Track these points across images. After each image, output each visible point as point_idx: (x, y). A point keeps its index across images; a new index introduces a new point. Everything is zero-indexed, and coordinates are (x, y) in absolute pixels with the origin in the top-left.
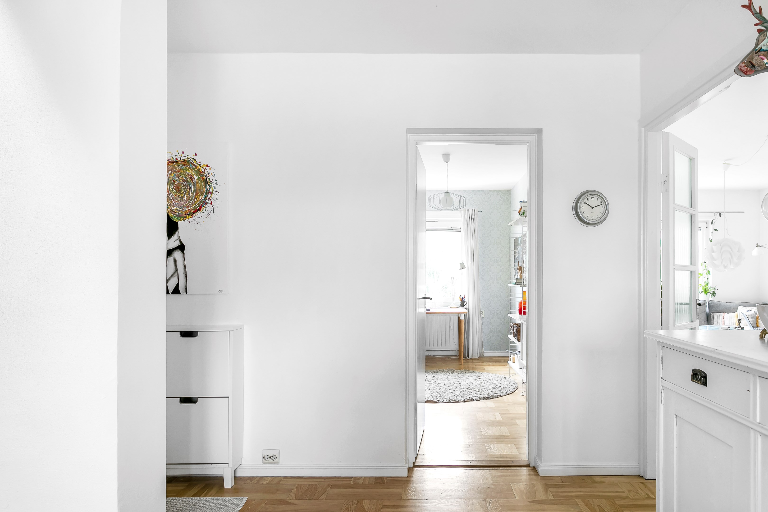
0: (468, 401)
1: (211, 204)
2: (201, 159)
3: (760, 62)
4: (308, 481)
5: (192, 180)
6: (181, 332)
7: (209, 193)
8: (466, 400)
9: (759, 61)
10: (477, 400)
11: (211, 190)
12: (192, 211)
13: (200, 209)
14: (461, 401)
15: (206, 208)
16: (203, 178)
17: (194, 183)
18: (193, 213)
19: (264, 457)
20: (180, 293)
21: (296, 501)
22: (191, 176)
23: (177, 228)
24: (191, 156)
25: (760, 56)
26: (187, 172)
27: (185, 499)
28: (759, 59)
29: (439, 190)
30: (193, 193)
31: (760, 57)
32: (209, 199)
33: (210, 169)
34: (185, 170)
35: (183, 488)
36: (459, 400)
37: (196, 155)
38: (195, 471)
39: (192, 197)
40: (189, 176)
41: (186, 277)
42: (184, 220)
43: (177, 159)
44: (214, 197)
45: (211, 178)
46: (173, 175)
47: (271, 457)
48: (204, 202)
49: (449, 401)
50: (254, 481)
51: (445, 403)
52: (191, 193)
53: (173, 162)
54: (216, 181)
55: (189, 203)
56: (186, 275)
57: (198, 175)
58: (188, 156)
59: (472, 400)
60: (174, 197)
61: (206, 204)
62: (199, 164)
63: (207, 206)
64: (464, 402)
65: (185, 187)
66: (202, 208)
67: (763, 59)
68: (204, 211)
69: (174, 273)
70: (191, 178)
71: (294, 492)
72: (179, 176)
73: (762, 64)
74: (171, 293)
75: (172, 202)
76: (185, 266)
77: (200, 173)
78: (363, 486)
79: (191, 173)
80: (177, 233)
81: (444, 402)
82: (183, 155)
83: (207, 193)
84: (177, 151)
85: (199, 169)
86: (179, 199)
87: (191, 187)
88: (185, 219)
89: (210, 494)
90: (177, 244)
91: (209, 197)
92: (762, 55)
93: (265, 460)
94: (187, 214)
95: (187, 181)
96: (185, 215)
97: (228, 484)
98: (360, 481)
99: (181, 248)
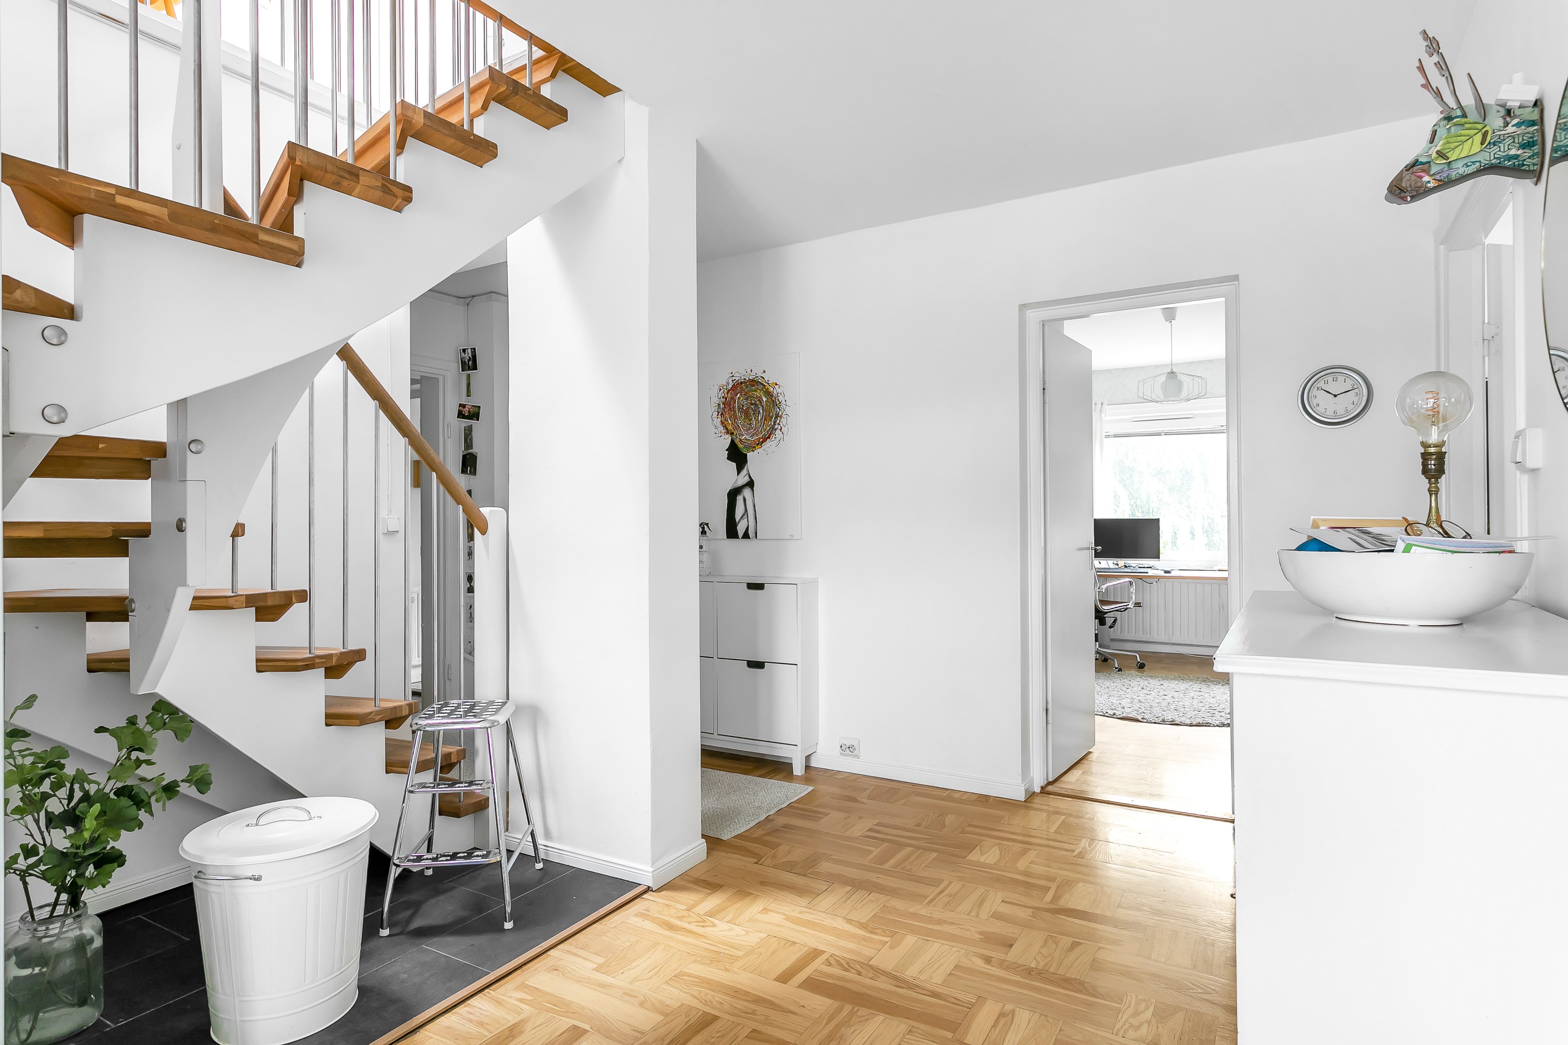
0: (1198, 725)
1: (781, 430)
2: (770, 377)
3: (1415, 183)
4: (890, 785)
5: (761, 403)
6: (748, 584)
7: (778, 416)
8: (1194, 723)
9: (1414, 180)
10: (1217, 726)
11: (780, 413)
12: (761, 440)
13: (769, 438)
14: (1184, 723)
15: (775, 435)
16: (772, 399)
17: (763, 406)
18: (763, 442)
19: (841, 747)
20: (750, 538)
21: (866, 801)
22: (760, 397)
23: (746, 461)
24: (760, 374)
25: (1416, 173)
26: (755, 393)
27: (749, 777)
28: (1413, 178)
29: (1195, 362)
30: (762, 419)
31: (1415, 175)
32: (779, 424)
33: (779, 387)
34: (753, 391)
35: (751, 767)
36: (1180, 722)
37: (764, 372)
38: (762, 749)
39: (761, 424)
40: (758, 398)
41: (756, 518)
42: (753, 451)
43: (745, 379)
44: (784, 421)
45: (781, 398)
46: (742, 398)
47: (849, 748)
48: (774, 428)
49: (1163, 722)
50: (829, 774)
51: (1155, 723)
52: (759, 418)
53: (742, 383)
54: (786, 401)
55: (758, 430)
56: (756, 516)
57: (767, 396)
58: (756, 374)
59: (1208, 725)
60: (743, 425)
61: (776, 430)
62: (768, 383)
63: (776, 433)
64: (1191, 725)
65: (754, 412)
66: (772, 436)
67: (1421, 177)
68: (773, 439)
69: (744, 514)
70: (760, 401)
71: (868, 792)
72: (747, 399)
73: (1419, 184)
74: (742, 538)
75: (741, 430)
76: (754, 506)
77: (768, 394)
78: (959, 801)
79: (760, 395)
80: (746, 467)
81: (1154, 721)
82: (752, 374)
83: (776, 418)
84: (746, 370)
85: (768, 389)
86: (748, 426)
87: (760, 411)
88: (754, 449)
89: (776, 777)
90: (747, 479)
91: (778, 421)
92: (1420, 171)
93: (843, 750)
94: (757, 444)
95: (755, 404)
96: (754, 444)
97: (798, 770)
98: (956, 796)
99: (751, 484)
